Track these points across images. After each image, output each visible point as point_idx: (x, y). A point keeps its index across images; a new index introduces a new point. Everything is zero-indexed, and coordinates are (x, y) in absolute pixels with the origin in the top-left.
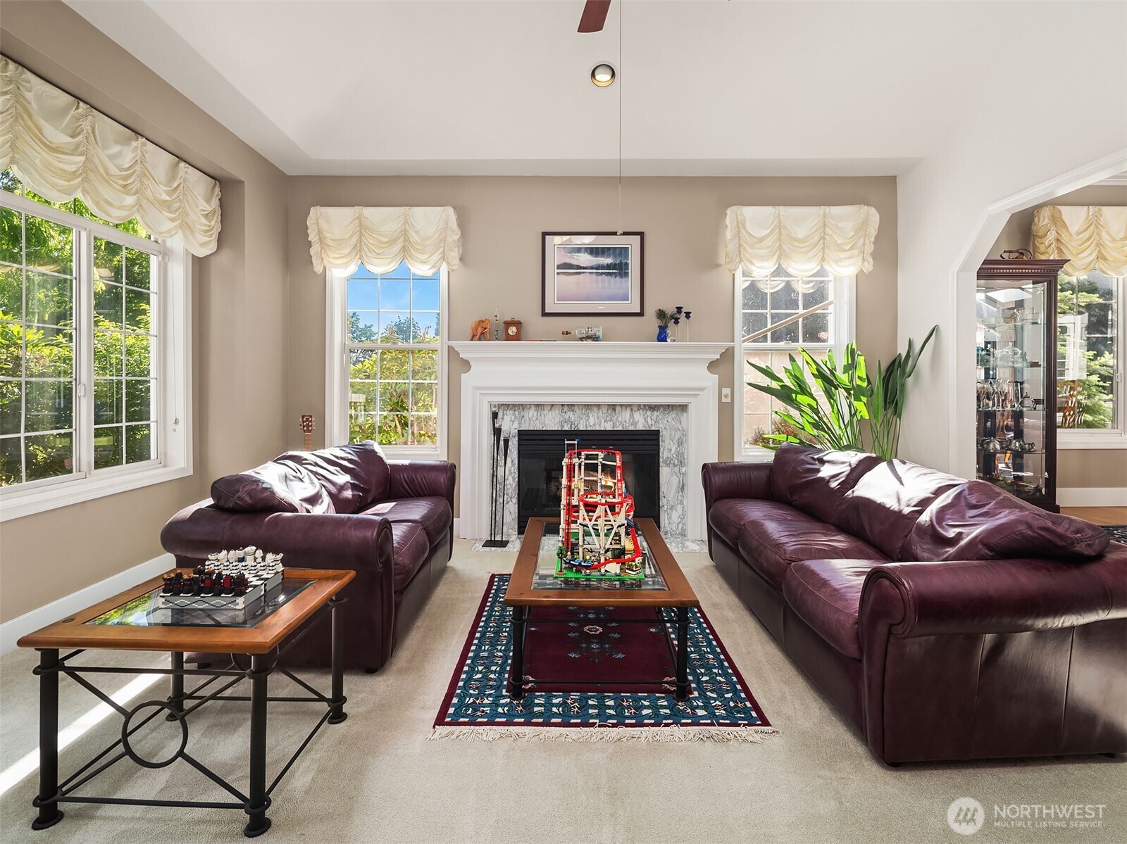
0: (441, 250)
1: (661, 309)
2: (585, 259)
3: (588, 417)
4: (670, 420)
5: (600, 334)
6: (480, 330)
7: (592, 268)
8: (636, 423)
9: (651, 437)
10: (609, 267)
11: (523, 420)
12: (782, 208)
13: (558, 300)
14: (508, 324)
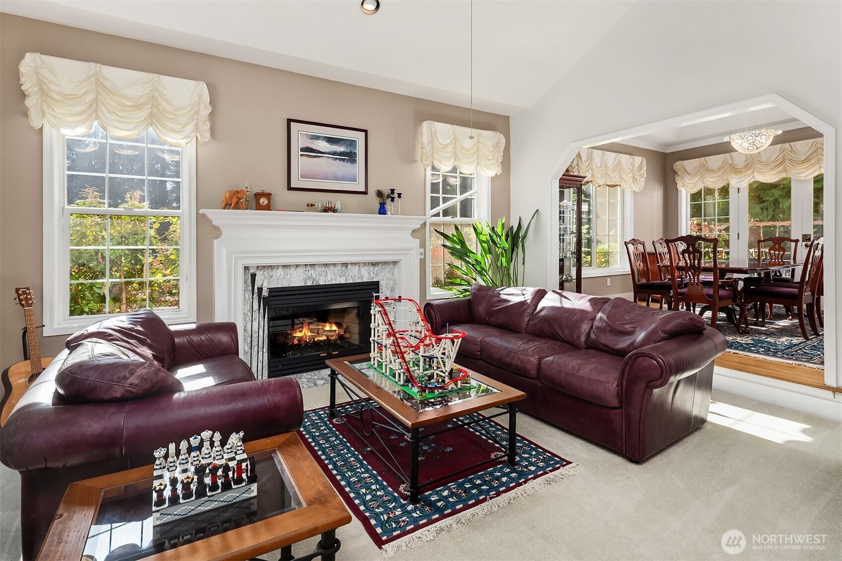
0: (195, 122)
1: (379, 189)
2: (322, 146)
3: (327, 273)
4: (386, 274)
5: (338, 206)
6: (234, 200)
7: (329, 153)
8: (363, 277)
9: (374, 287)
10: (341, 154)
11: (272, 279)
12: (456, 126)
13: (301, 178)
14: (258, 196)
